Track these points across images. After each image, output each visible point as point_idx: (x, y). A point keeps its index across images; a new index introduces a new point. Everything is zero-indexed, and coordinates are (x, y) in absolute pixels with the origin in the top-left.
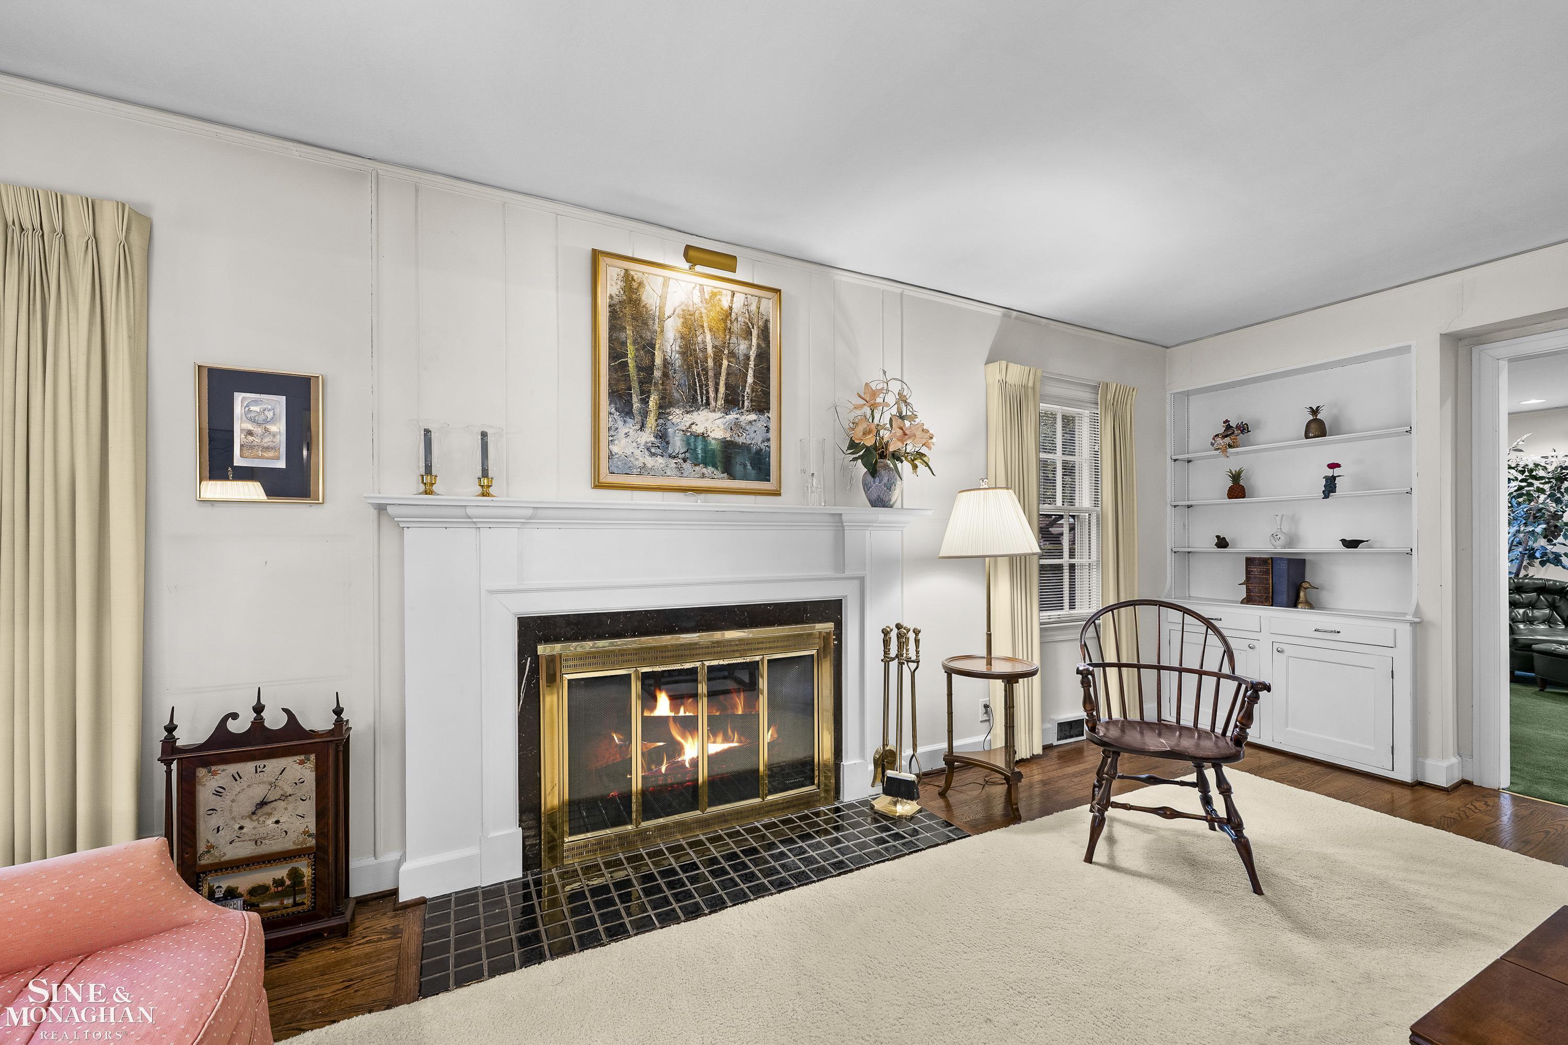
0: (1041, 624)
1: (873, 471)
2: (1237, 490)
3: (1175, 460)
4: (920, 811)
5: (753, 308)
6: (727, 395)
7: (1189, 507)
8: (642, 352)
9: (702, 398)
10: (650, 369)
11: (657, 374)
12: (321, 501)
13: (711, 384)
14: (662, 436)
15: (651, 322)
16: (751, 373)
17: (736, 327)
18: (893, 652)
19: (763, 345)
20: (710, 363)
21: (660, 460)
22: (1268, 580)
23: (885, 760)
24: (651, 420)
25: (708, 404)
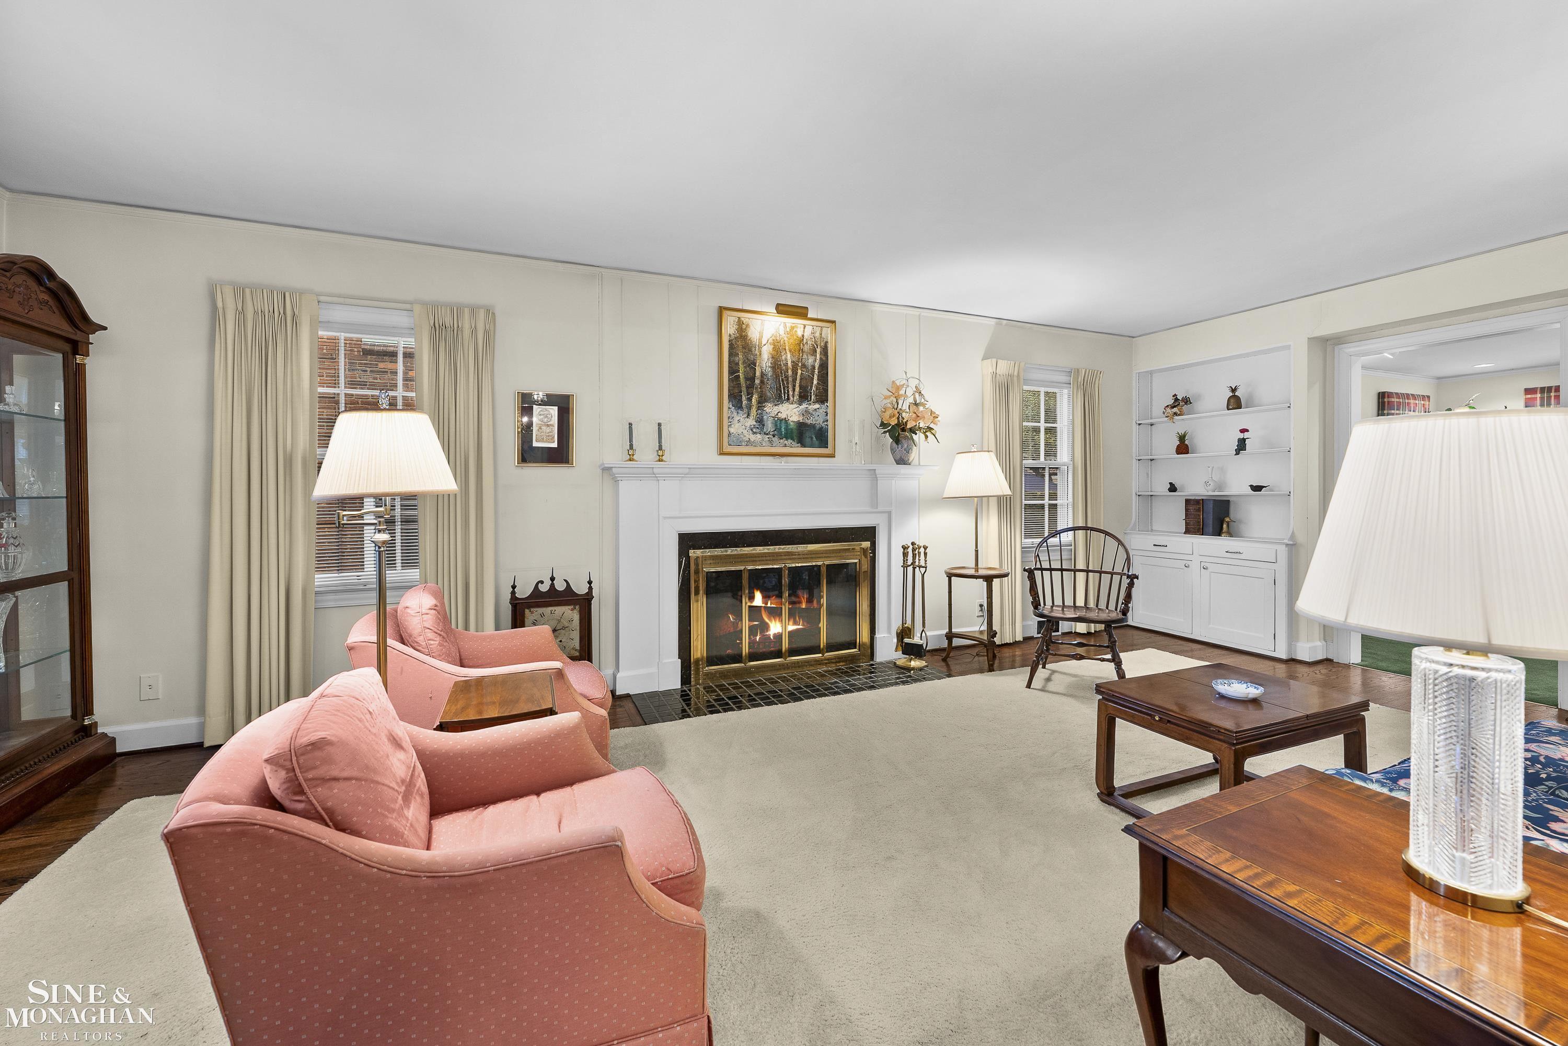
0: (1023, 548)
1: (897, 440)
2: (1183, 448)
3: (1139, 424)
4: (927, 666)
5: (817, 334)
6: (800, 393)
7: (1152, 460)
8: (748, 369)
9: (785, 395)
10: (753, 379)
11: (757, 382)
12: (574, 465)
13: (790, 386)
14: (760, 421)
15: (754, 349)
16: (816, 377)
17: (806, 348)
18: (910, 561)
19: (824, 359)
20: (790, 372)
21: (759, 436)
22: (1199, 516)
23: (904, 633)
24: (754, 411)
25: (788, 399)
